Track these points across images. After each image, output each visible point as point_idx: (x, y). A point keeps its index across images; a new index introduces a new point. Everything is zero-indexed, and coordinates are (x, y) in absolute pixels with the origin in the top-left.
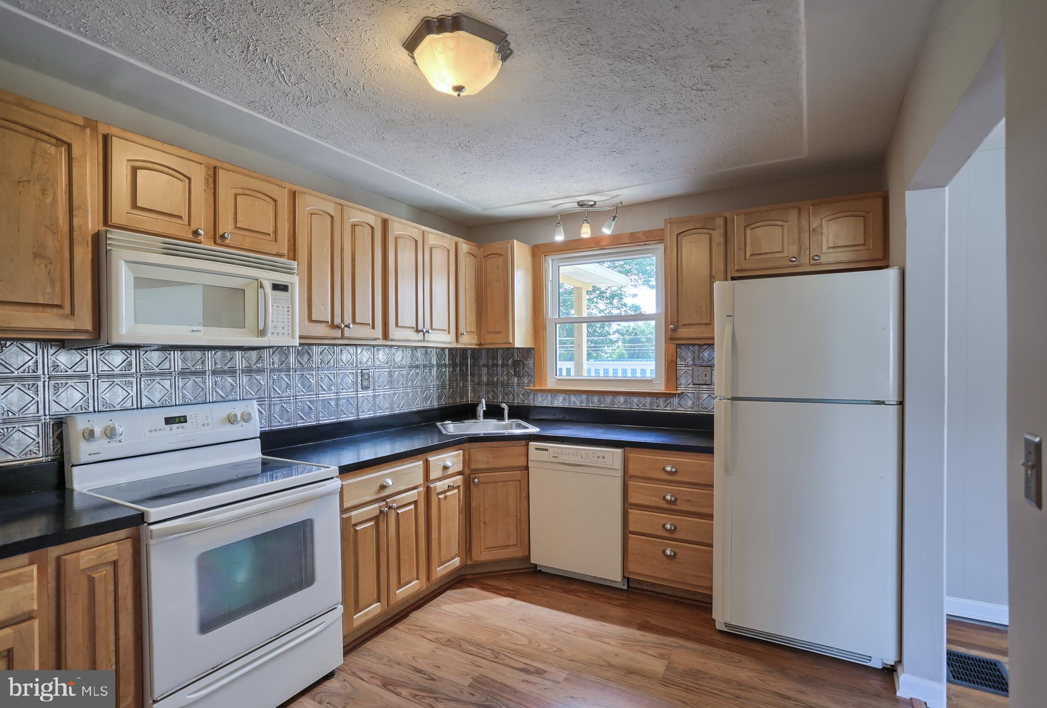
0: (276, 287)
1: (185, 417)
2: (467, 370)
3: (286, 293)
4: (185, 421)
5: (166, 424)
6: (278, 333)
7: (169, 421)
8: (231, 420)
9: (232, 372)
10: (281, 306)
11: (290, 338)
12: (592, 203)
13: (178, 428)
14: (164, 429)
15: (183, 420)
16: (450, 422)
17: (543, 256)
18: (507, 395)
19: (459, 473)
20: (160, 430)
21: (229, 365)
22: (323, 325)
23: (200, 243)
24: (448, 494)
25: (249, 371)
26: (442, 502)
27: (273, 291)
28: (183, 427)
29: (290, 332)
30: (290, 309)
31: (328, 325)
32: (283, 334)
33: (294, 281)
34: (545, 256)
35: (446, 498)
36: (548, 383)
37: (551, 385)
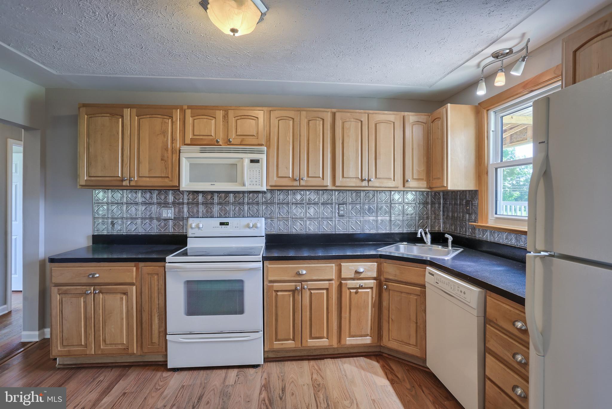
0: (252, 161)
1: (228, 223)
2: (439, 207)
3: (258, 164)
4: (228, 225)
5: (220, 225)
6: (253, 184)
7: (222, 224)
8: (248, 226)
9: (258, 204)
10: (255, 170)
11: (260, 187)
12: (508, 51)
13: (225, 227)
14: (219, 227)
15: (227, 224)
16: (406, 243)
17: (485, 111)
18: (462, 228)
19: (374, 279)
20: (217, 227)
21: (256, 200)
22: (287, 179)
23: (221, 145)
24: (360, 290)
25: (266, 203)
26: (353, 295)
27: (251, 164)
28: (227, 227)
29: (260, 183)
30: (260, 172)
31: (290, 179)
32: (256, 184)
33: (263, 157)
34: (488, 110)
35: (356, 293)
36: (489, 220)
37: (491, 223)
